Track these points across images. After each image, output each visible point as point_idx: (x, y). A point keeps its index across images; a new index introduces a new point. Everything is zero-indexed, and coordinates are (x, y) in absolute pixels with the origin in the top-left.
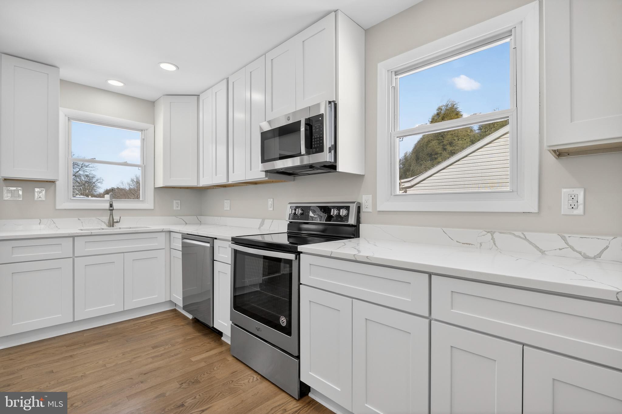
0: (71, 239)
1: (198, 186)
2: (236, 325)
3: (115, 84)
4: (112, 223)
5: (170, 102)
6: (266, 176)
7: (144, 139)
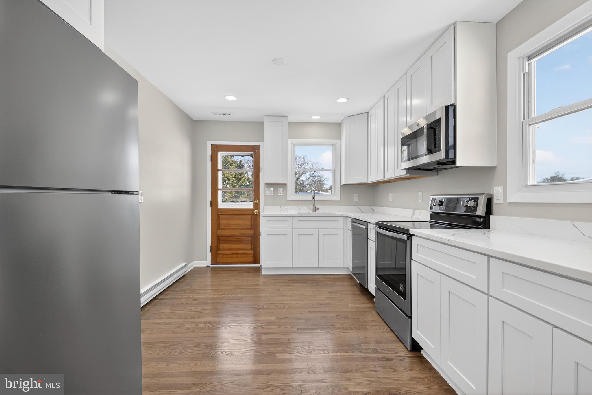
0: (292, 218)
1: (368, 183)
2: (378, 289)
3: (316, 118)
4: (315, 210)
5: (349, 122)
6: (408, 173)
7: (334, 151)
